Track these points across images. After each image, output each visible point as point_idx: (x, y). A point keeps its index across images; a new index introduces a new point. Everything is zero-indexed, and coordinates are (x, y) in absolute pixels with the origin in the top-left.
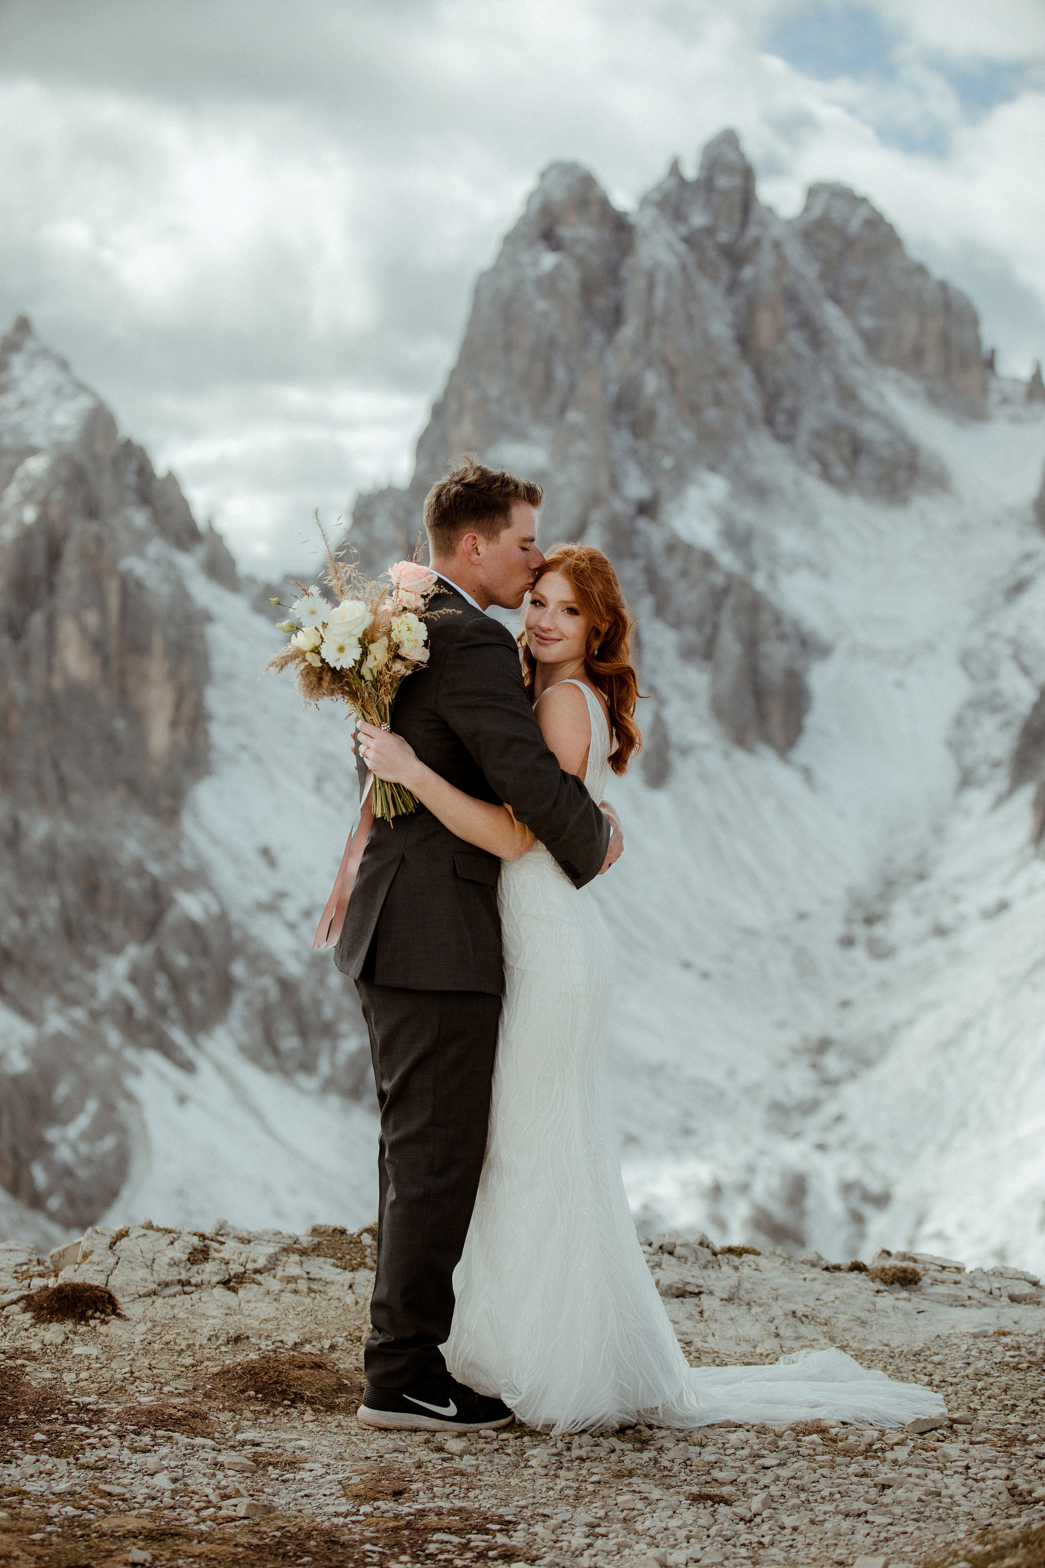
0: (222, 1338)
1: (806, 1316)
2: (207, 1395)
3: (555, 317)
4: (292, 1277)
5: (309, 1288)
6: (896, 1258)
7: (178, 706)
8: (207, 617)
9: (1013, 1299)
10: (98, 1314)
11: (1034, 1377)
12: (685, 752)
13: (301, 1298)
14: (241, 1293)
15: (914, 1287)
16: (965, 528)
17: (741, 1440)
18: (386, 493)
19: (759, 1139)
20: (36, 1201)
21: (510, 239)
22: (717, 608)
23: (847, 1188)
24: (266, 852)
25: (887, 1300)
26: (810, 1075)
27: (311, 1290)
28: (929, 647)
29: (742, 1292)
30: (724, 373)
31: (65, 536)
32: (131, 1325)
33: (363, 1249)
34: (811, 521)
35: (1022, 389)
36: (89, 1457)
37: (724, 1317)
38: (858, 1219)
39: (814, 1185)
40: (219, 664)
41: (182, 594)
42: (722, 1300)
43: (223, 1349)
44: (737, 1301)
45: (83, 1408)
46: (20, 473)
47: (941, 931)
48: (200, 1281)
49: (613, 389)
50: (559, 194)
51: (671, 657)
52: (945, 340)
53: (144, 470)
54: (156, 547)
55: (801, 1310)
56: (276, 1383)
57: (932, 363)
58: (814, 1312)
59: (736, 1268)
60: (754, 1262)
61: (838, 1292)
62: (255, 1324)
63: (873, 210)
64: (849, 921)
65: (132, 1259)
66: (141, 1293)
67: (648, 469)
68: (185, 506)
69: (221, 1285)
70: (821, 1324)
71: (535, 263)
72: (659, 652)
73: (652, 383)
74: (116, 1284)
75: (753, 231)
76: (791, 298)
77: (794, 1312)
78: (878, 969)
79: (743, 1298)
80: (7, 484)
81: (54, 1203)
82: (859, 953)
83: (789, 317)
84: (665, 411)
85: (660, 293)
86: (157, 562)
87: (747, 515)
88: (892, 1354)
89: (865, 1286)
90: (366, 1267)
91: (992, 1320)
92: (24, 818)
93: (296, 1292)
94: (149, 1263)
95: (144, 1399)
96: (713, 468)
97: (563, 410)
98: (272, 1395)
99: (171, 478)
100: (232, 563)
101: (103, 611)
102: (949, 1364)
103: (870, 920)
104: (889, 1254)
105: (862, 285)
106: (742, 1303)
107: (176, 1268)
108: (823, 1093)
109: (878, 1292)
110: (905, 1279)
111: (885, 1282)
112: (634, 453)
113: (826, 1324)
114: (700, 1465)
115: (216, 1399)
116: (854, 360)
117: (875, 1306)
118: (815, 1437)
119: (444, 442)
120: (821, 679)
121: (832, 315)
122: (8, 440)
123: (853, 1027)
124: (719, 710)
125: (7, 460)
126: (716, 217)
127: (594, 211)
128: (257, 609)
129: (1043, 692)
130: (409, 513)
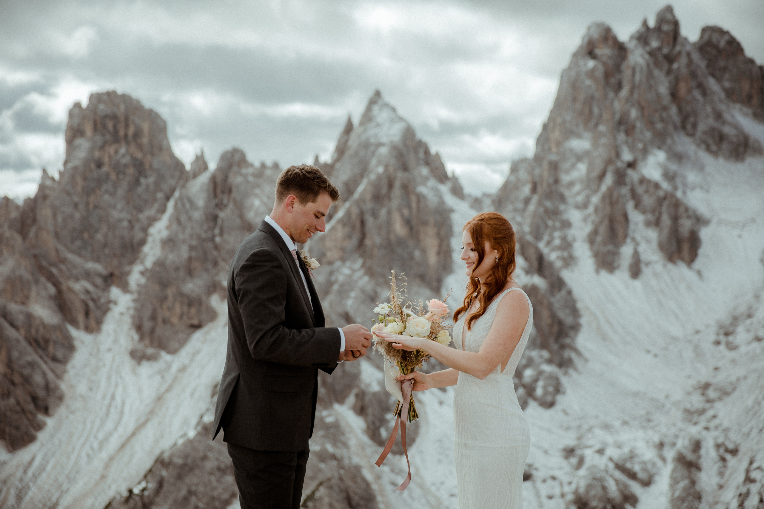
3: (594, 87)
7: (440, 246)
8: (452, 211)
12: (647, 264)
18: (524, 160)
19: (680, 424)
21: (575, 55)
22: (660, 205)
23: (718, 446)
26: (702, 398)
28: (753, 220)
30: (665, 108)
31: (395, 179)
34: (701, 169)
38: (723, 459)
39: (704, 445)
40: (456, 229)
41: (442, 202)
46: (377, 153)
47: (758, 339)
49: (617, 116)
50: (595, 36)
51: (641, 226)
52: (762, 91)
53: (427, 152)
54: (432, 182)
57: (756, 101)
63: (731, 36)
64: (718, 334)
67: (632, 148)
68: (442, 166)
71: (585, 65)
72: (636, 224)
73: (634, 113)
75: (678, 48)
76: (693, 75)
78: (731, 355)
80: (371, 159)
82: (722, 347)
83: (693, 84)
84: (639, 125)
85: (638, 76)
86: (432, 188)
87: (673, 167)
92: (379, 290)
96: (659, 148)
97: (596, 125)
99: (437, 155)
100: (462, 188)
101: (410, 207)
103: (727, 334)
105: (725, 69)
108: (707, 406)
112: (626, 142)
116: (720, 101)
119: (547, 139)
120: (705, 234)
121: (712, 83)
122: (372, 140)
123: (720, 379)
124: (662, 247)
125: (372, 148)
126: (662, 43)
127: (610, 42)
128: (472, 207)
130: (533, 169)
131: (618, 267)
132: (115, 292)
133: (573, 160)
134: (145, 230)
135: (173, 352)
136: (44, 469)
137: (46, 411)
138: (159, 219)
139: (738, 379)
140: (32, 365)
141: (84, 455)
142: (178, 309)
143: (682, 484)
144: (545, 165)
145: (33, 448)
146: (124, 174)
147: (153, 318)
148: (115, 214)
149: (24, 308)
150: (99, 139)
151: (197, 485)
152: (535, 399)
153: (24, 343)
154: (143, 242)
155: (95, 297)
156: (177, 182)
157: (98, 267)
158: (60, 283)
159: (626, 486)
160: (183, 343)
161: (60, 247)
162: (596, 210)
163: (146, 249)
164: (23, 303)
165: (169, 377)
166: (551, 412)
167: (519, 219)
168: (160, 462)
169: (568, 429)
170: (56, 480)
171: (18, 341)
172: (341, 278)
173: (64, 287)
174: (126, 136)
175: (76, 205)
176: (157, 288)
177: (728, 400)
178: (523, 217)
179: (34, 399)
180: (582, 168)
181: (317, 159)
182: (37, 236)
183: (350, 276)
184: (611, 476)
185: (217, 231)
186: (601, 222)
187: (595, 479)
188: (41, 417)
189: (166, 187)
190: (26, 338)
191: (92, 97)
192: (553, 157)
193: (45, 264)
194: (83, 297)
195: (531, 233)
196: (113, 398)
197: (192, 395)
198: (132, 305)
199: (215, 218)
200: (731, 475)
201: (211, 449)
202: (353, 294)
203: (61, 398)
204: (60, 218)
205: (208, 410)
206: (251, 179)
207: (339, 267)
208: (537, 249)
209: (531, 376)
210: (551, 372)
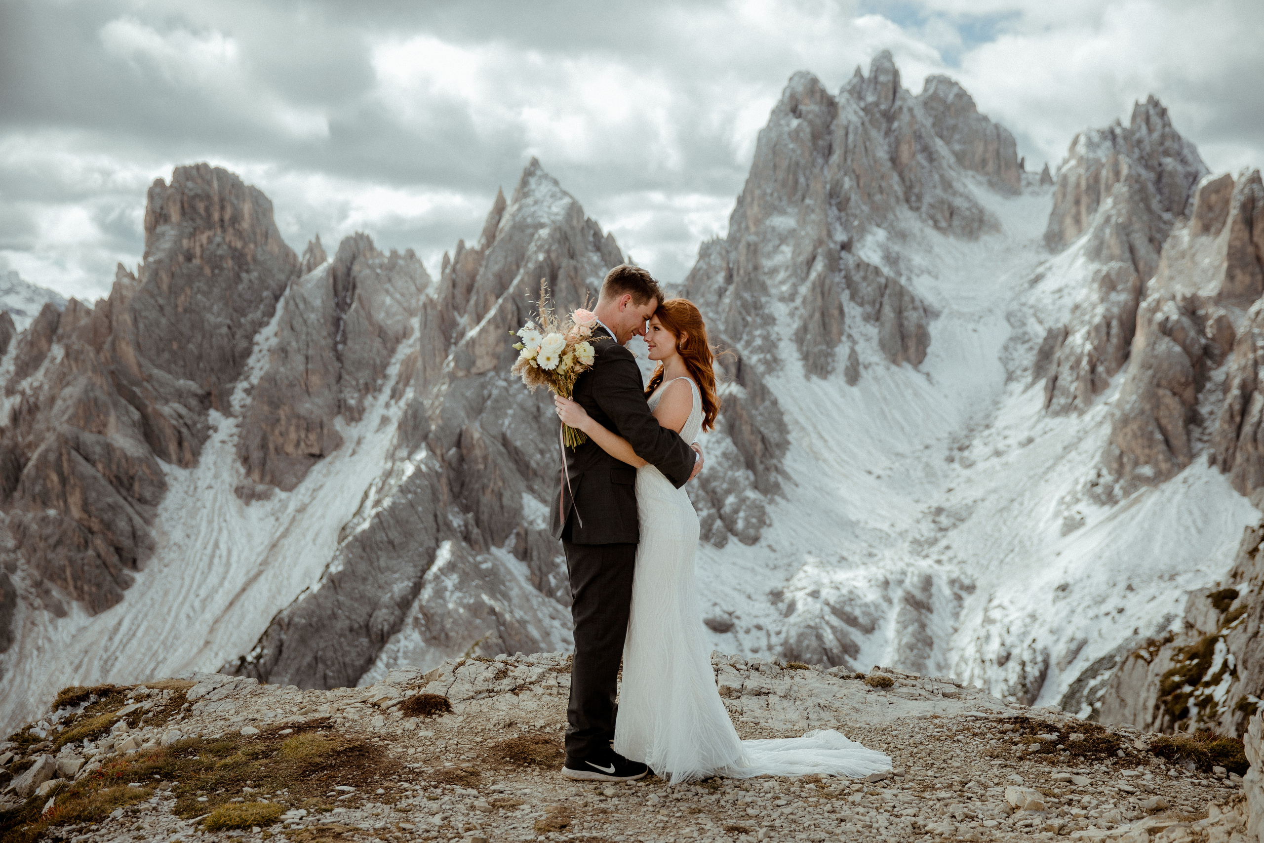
3: (799, 152)
12: (866, 367)
16: (1008, 250)
18: (716, 242)
19: (907, 558)
20: (551, 593)
21: (774, 113)
22: (882, 296)
23: (952, 582)
26: (933, 526)
28: (990, 311)
30: (884, 177)
31: (559, 268)
34: (929, 250)
35: (1038, 177)
38: (959, 598)
39: (935, 580)
46: (536, 236)
47: (998, 453)
49: (828, 187)
50: (800, 89)
51: (859, 319)
52: (997, 155)
53: (597, 234)
57: (991, 166)
63: (960, 88)
64: (951, 449)
67: (846, 227)
68: (617, 251)
71: (788, 125)
72: (853, 319)
73: (847, 183)
75: (898, 103)
76: (918, 137)
78: (966, 473)
80: (529, 243)
81: (559, 594)
82: (956, 465)
83: (917, 147)
84: (854, 197)
85: (851, 137)
87: (895, 248)
92: (541, 405)
96: (878, 226)
97: (803, 199)
99: (610, 236)
103: (961, 449)
105: (954, 128)
108: (939, 535)
112: (839, 219)
116: (950, 166)
119: (744, 216)
120: (934, 329)
121: (939, 145)
122: (529, 220)
123: (954, 502)
124: (883, 345)
125: (529, 231)
126: (879, 97)
127: (818, 96)
129: (1050, 331)
130: (728, 252)
131: (834, 369)
132: (214, 416)
133: (777, 242)
134: (249, 338)
135: (290, 488)
136: (134, 635)
137: (134, 564)
138: (268, 324)
139: (975, 502)
140: (112, 507)
141: (182, 616)
142: (293, 436)
143: (911, 629)
144: (742, 248)
145: (120, 609)
146: (221, 269)
147: (264, 446)
148: (211, 318)
149: (101, 438)
150: (188, 226)
151: (324, 650)
152: (735, 534)
153: (103, 482)
154: (248, 353)
155: (189, 422)
156: (288, 278)
157: (193, 386)
158: (146, 406)
159: (845, 634)
160: (301, 478)
161: (144, 362)
162: (804, 302)
163: (251, 361)
164: (100, 432)
165: (285, 520)
166: (755, 548)
167: (712, 313)
168: (277, 622)
169: (775, 568)
170: (149, 648)
171: (95, 478)
172: (495, 392)
173: (150, 410)
174: (222, 220)
175: (161, 308)
176: (266, 408)
177: (964, 527)
178: (717, 313)
179: (118, 550)
180: (787, 252)
181: (461, 246)
182: (114, 349)
183: (507, 390)
184: (828, 623)
185: (338, 339)
186: (811, 317)
187: (809, 627)
188: (126, 571)
189: (272, 284)
190: (104, 475)
191: (177, 172)
192: (752, 238)
193: (125, 382)
194: (174, 422)
195: (726, 331)
196: (216, 545)
197: (314, 540)
198: (235, 430)
199: (337, 321)
200: (966, 616)
201: (340, 605)
202: (510, 412)
203: (151, 548)
204: (141, 326)
205: (335, 558)
206: (379, 271)
207: (491, 379)
208: (735, 350)
209: (731, 504)
210: (755, 500)
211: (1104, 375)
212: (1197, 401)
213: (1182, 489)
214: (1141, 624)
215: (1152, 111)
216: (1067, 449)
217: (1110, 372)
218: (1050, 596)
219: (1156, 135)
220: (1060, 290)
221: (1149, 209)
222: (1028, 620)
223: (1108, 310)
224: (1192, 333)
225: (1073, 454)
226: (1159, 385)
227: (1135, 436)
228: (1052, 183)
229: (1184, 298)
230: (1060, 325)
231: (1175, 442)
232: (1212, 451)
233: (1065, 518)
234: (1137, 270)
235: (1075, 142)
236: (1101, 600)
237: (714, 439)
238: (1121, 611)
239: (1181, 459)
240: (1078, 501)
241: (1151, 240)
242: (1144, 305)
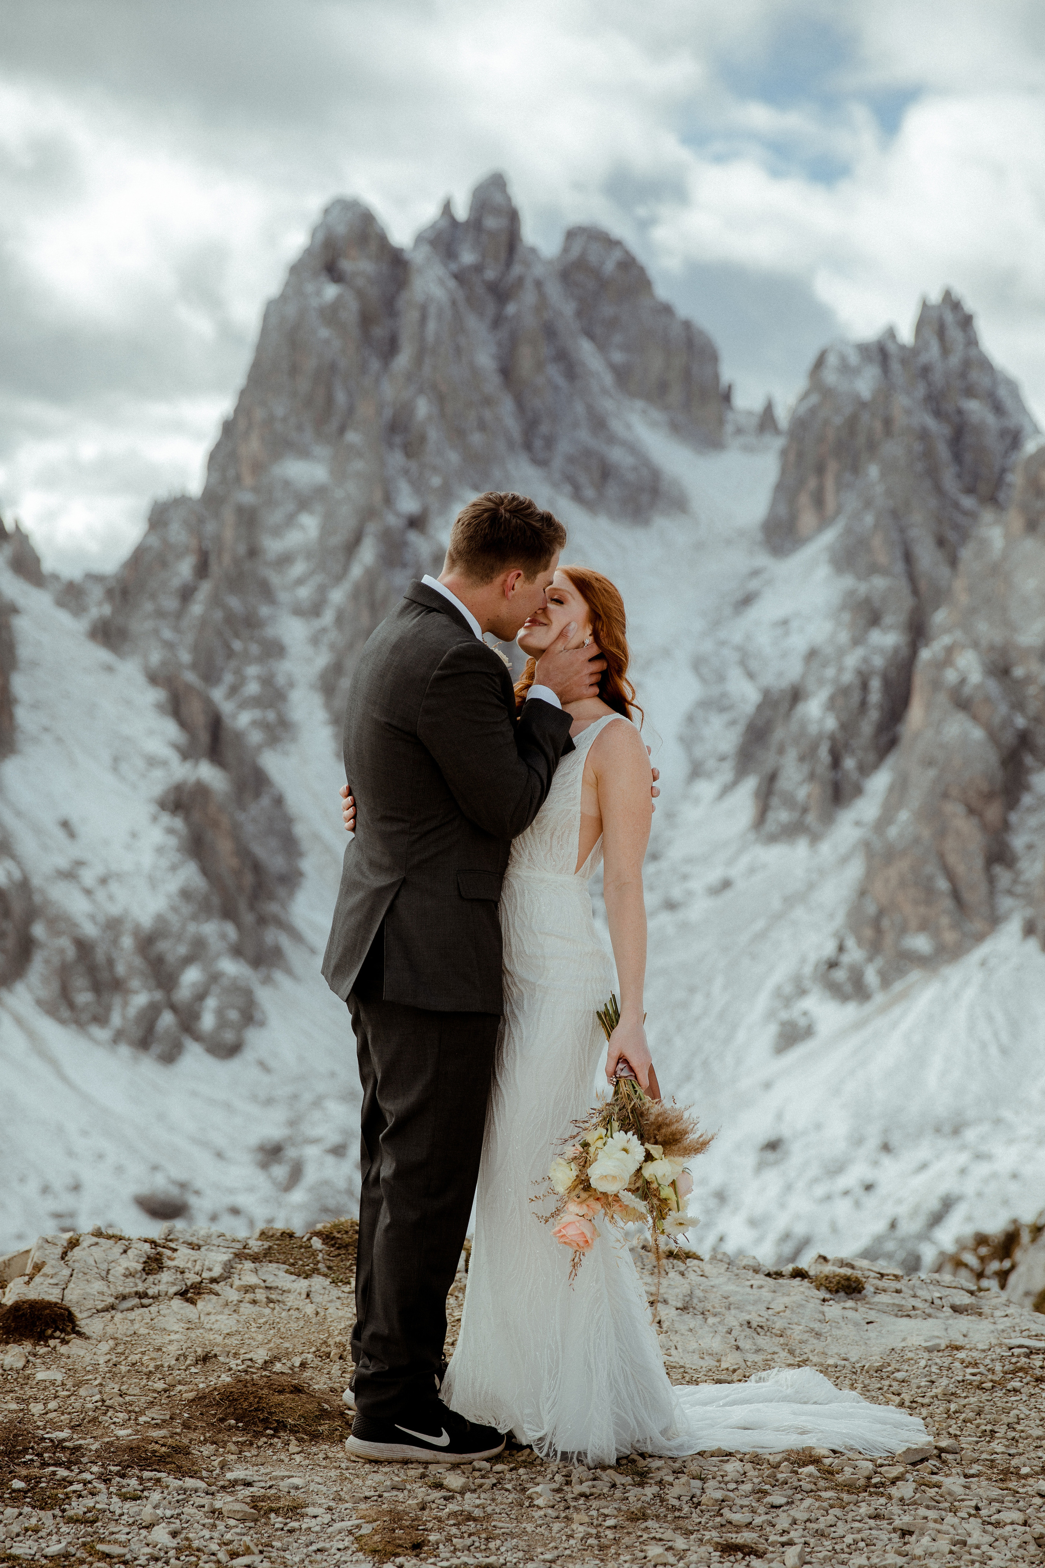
0: (191, 1358)
1: (761, 1327)
2: (186, 1426)
3: (337, 344)
4: (250, 1286)
5: (267, 1298)
6: (833, 1265)
8: (14, 610)
9: (956, 1309)
10: (58, 1334)
11: (1000, 1397)
13: (261, 1309)
14: (200, 1304)
15: (859, 1295)
16: (700, 546)
17: (738, 1472)
18: (180, 501)
21: (296, 270)
24: (65, 825)
25: (836, 1309)
27: (270, 1301)
28: (666, 653)
29: (695, 1301)
30: (488, 401)
32: (93, 1345)
33: (314, 1254)
35: (754, 421)
36: (77, 1508)
37: (683, 1328)
40: (24, 652)
42: (677, 1309)
43: (193, 1370)
44: (691, 1310)
45: (58, 1446)
47: (671, 906)
48: (157, 1292)
49: (388, 413)
50: (341, 229)
52: (687, 375)
55: (756, 1321)
56: (256, 1410)
57: (675, 395)
58: (769, 1323)
59: (682, 1274)
60: (699, 1267)
61: (786, 1300)
62: (219, 1339)
63: (627, 253)
65: (86, 1271)
66: (99, 1307)
67: (419, 486)
69: (179, 1297)
70: (776, 1335)
71: (318, 294)
73: (423, 408)
74: (72, 1297)
75: (517, 270)
76: (550, 333)
77: (749, 1323)
79: (697, 1307)
83: (548, 351)
84: (433, 434)
85: (432, 326)
88: (854, 1370)
89: (811, 1294)
90: (319, 1274)
91: (941, 1333)
93: (254, 1302)
94: (104, 1274)
95: (122, 1433)
97: (342, 431)
98: (253, 1423)
100: (37, 560)
102: (914, 1382)
104: (825, 1259)
105: (613, 324)
106: (695, 1312)
107: (131, 1279)
109: (824, 1300)
110: (849, 1287)
111: (830, 1291)
112: (406, 472)
113: (781, 1336)
114: (709, 1503)
115: (195, 1429)
116: (605, 392)
117: (824, 1315)
118: (811, 1469)
119: (234, 456)
121: (589, 353)
126: (484, 255)
127: (374, 248)
128: (61, 603)
129: (767, 694)
130: (201, 521)
133: (290, 507)
144: (229, 515)
152: (197, 1037)
162: (340, 619)
166: (234, 1065)
167: (167, 634)
169: (269, 1102)
178: (177, 629)
180: (310, 525)
186: (349, 646)
187: (325, 1210)
192: (247, 498)
195: (194, 666)
208: (208, 702)
209: (194, 985)
210: (235, 978)
211: (854, 775)
212: (1006, 826)
213: (978, 977)
214: (902, 1210)
215: (949, 318)
216: (791, 901)
217: (866, 770)
218: (750, 1159)
219: (955, 360)
220: (785, 622)
221: (938, 489)
222: (712, 1203)
223: (866, 660)
224: (1003, 709)
225: (799, 913)
226: (945, 795)
227: (903, 883)
228: (776, 431)
229: (992, 648)
230: (784, 683)
231: (969, 897)
232: (1029, 912)
233: (783, 1024)
234: (915, 591)
235: (820, 363)
236: (836, 1169)
237: (164, 863)
238: (869, 1188)
239: (978, 925)
240: (802, 992)
241: (941, 542)
242: (925, 654)
